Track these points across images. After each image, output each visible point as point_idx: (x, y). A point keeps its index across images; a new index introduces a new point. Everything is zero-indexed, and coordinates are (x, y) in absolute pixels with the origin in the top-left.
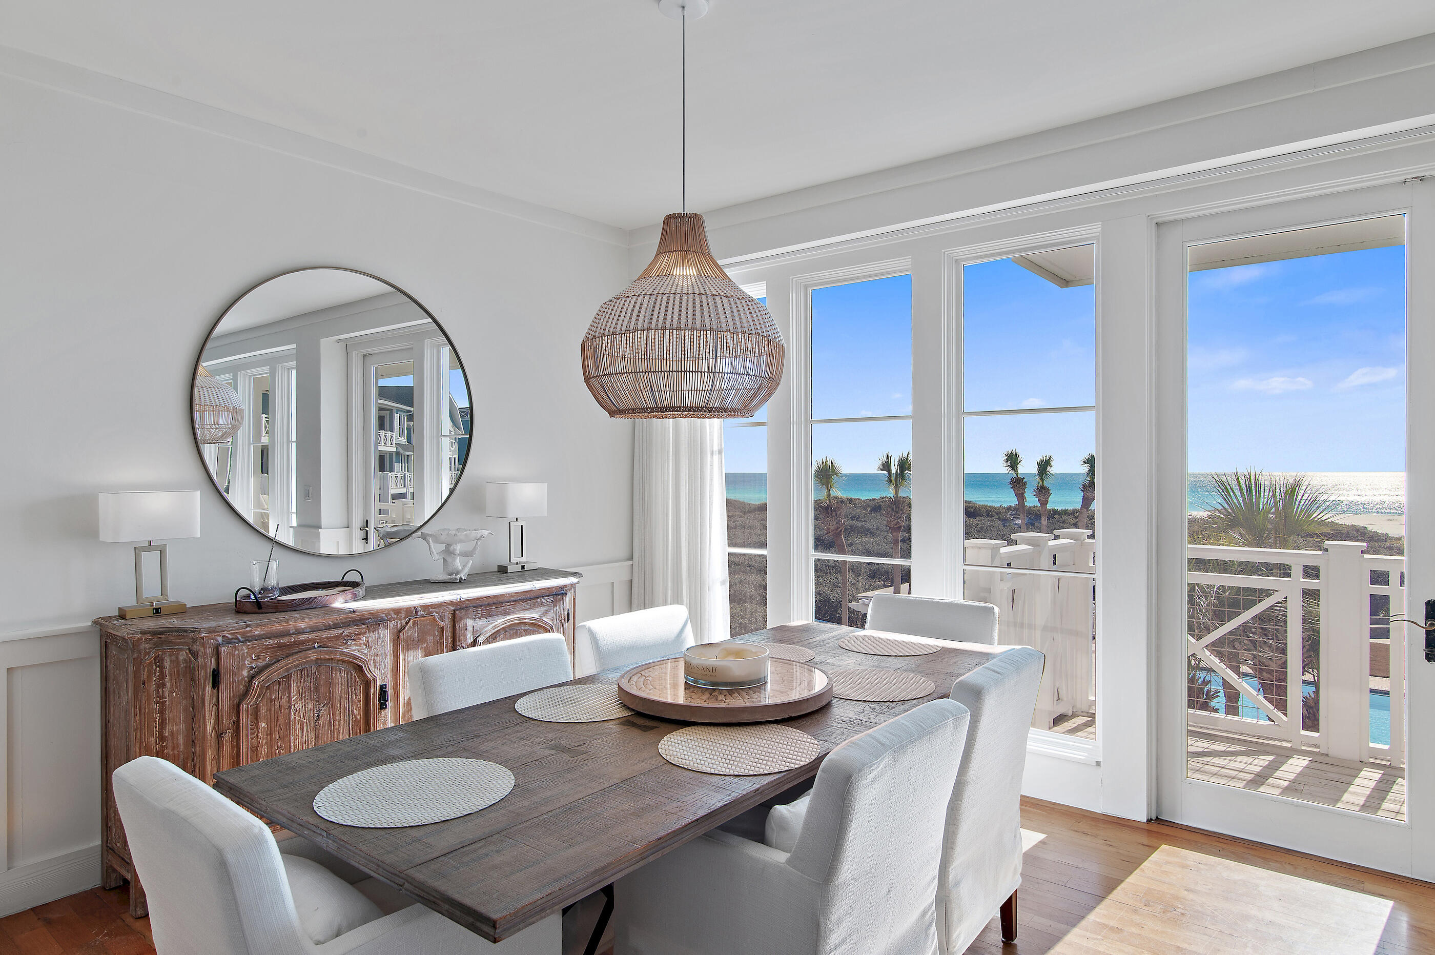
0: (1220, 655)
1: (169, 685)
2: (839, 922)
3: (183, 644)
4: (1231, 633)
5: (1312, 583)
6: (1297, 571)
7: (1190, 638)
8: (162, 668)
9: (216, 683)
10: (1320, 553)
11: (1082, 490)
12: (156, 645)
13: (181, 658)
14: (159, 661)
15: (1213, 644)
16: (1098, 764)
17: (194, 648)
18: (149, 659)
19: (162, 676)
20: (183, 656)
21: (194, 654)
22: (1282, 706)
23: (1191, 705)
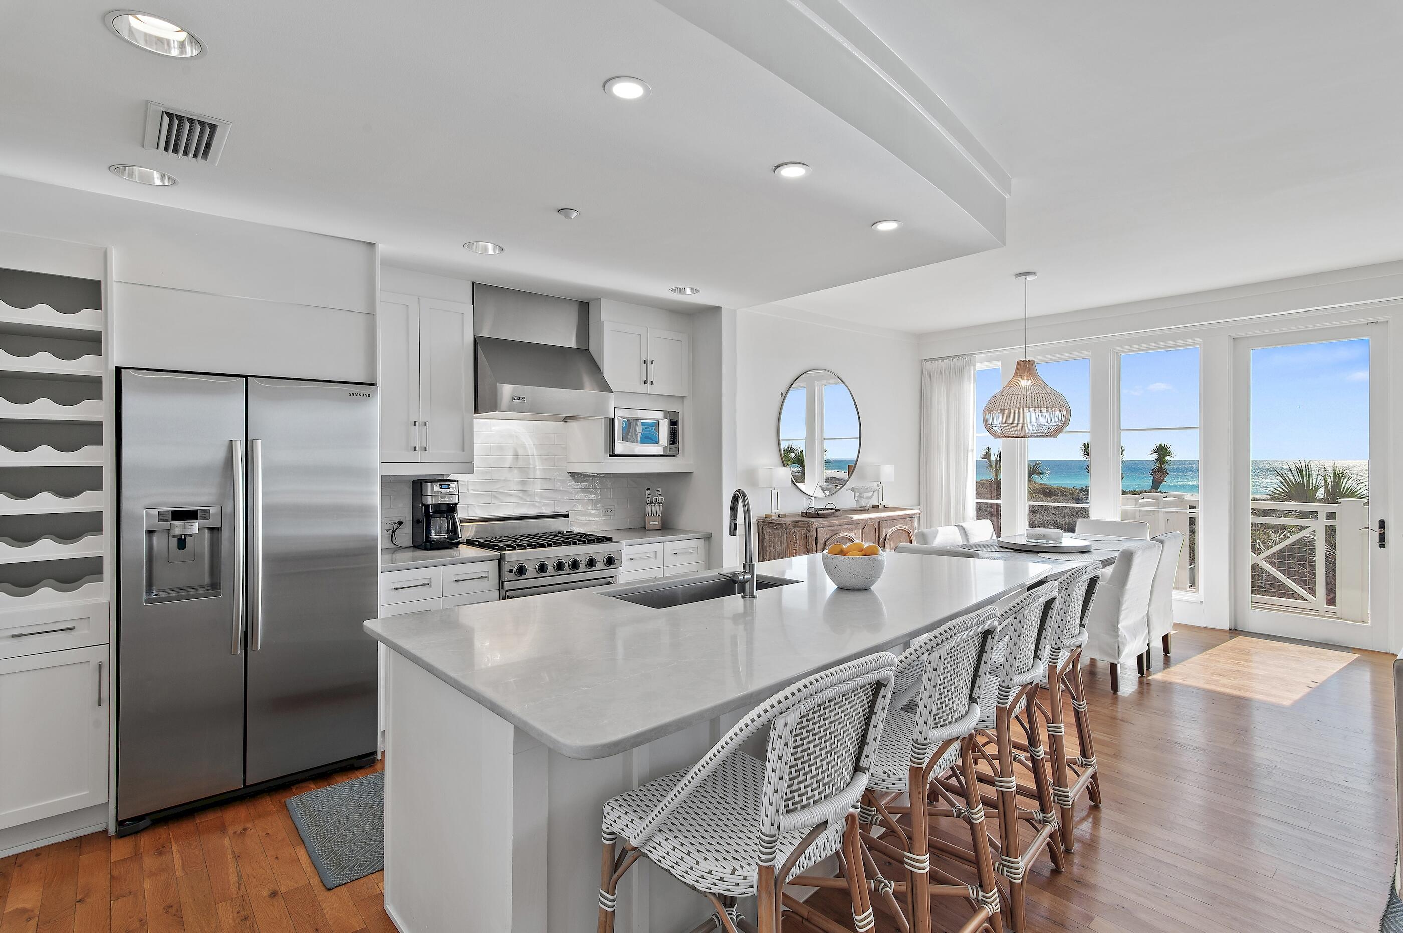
0: (1273, 564)
1: (798, 543)
2: (1125, 602)
3: (804, 527)
4: (1280, 551)
5: (1331, 523)
6: (1322, 516)
7: (1253, 554)
8: (796, 536)
9: (816, 543)
10: (1337, 505)
11: (1152, 475)
12: (794, 527)
13: (803, 533)
14: (795, 533)
15: (1269, 557)
16: (1201, 602)
17: (808, 529)
18: (792, 532)
19: (796, 540)
20: (803, 532)
21: (809, 531)
22: (1313, 592)
23: (1253, 592)
